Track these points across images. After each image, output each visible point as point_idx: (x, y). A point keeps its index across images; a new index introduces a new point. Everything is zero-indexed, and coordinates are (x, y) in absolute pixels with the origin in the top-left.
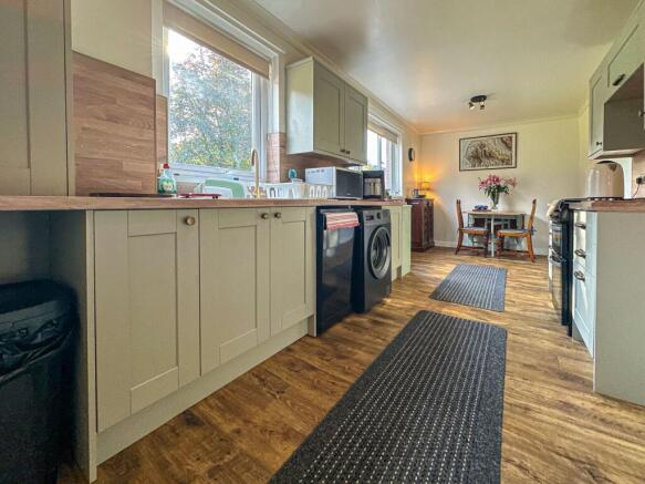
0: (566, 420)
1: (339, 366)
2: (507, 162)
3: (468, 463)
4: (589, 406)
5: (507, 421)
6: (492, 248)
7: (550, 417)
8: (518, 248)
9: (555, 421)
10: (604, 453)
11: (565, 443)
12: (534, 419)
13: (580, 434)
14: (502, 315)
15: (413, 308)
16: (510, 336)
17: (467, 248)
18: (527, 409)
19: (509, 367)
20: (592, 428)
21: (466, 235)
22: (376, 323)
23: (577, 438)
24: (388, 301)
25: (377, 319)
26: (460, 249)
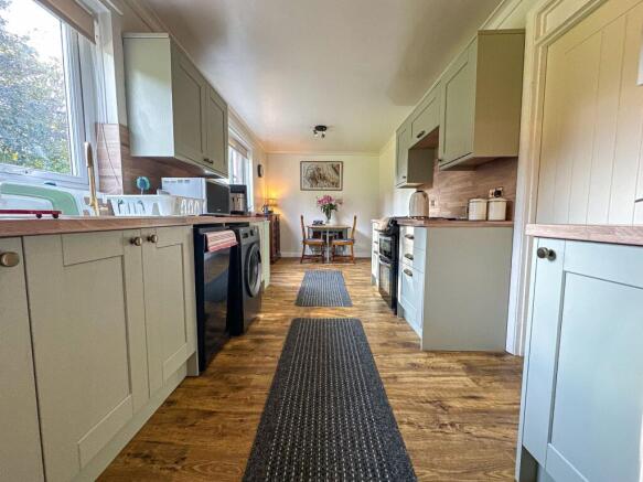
0: (417, 376)
1: (239, 400)
2: (336, 185)
3: (381, 439)
4: (423, 361)
5: (388, 392)
6: (327, 255)
7: (408, 377)
8: (344, 254)
9: (412, 379)
10: (441, 389)
11: (423, 393)
12: (402, 383)
13: (426, 383)
14: (353, 309)
15: (286, 318)
16: (364, 325)
17: (309, 257)
18: (395, 377)
19: (373, 350)
20: (430, 376)
21: (307, 246)
22: (258, 341)
23: (426, 386)
24: (261, 316)
25: (258, 337)
26: (304, 258)
